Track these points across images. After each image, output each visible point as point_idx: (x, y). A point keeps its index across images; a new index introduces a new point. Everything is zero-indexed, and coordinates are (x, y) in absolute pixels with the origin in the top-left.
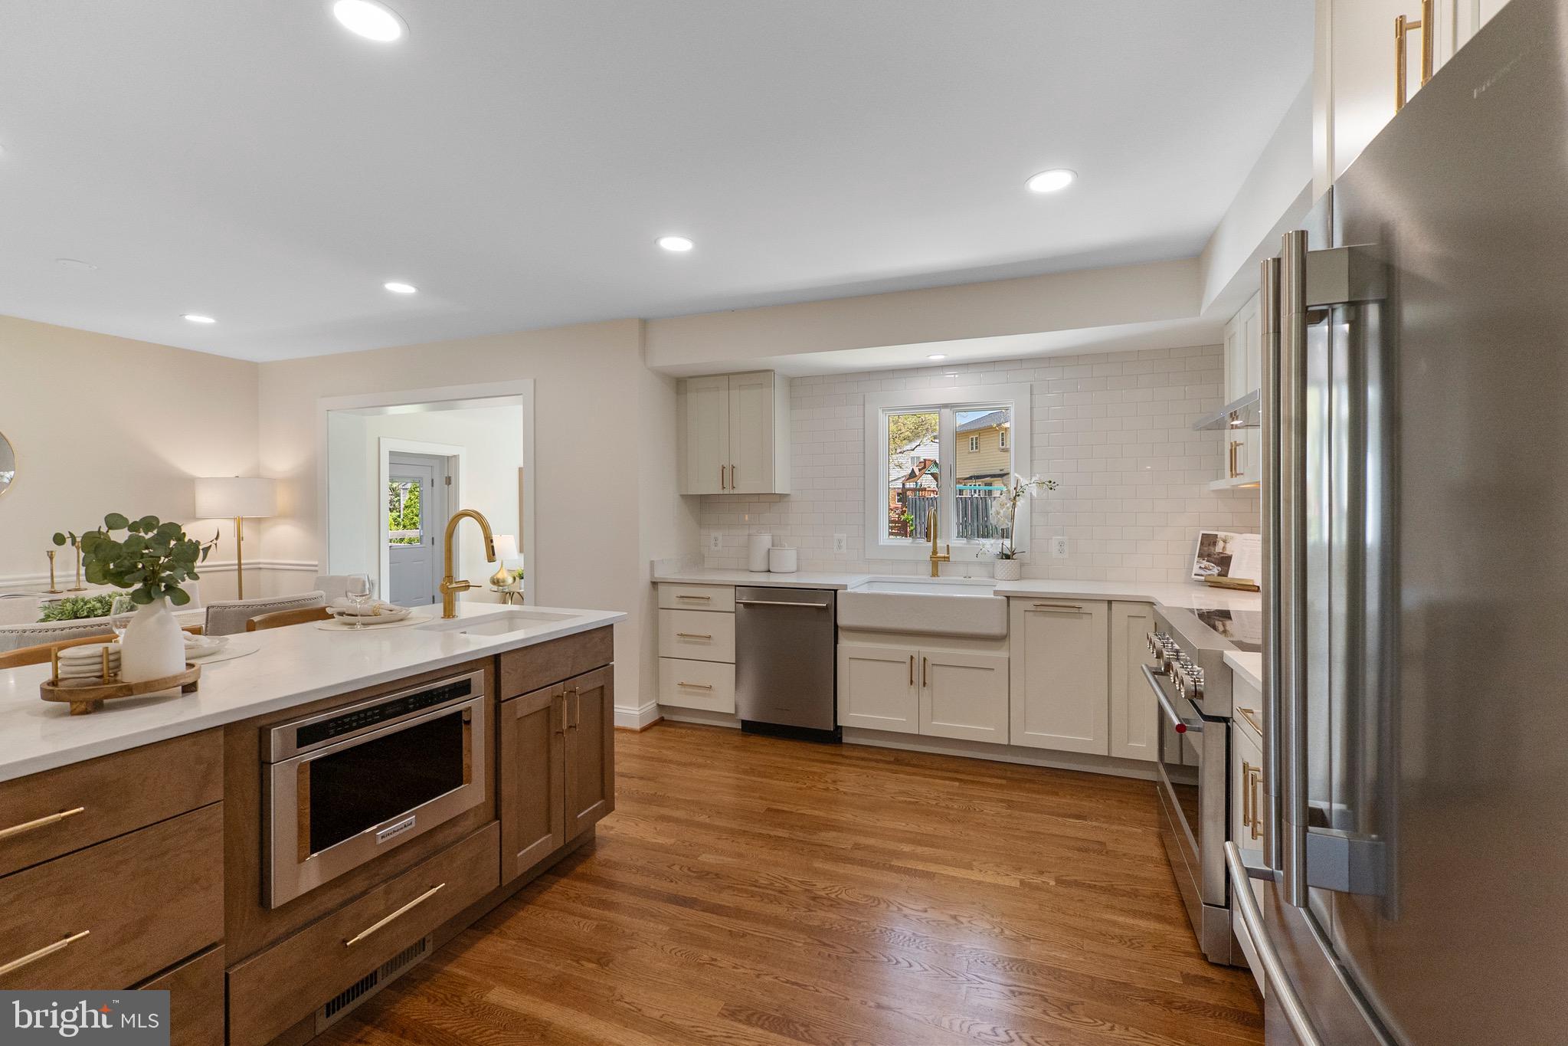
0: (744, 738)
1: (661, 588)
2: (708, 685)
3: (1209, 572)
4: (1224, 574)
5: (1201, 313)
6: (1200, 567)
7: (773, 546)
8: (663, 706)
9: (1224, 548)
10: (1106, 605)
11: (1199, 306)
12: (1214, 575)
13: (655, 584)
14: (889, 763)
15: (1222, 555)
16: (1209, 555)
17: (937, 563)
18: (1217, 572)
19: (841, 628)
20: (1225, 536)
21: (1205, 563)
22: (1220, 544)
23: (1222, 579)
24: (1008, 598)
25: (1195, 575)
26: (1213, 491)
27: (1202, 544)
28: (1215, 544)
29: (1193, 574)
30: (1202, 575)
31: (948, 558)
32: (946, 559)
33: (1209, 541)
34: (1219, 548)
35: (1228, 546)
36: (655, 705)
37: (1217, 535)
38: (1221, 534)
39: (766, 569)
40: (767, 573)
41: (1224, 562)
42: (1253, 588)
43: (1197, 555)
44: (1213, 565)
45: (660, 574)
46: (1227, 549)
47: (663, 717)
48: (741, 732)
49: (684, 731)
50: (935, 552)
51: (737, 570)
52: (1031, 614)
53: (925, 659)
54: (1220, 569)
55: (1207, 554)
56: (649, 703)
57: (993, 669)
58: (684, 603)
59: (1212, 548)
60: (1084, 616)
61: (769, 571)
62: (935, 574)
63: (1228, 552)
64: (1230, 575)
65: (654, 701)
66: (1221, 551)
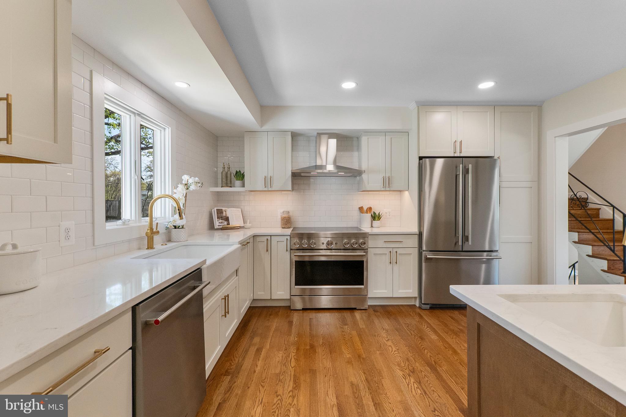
3: (223, 224)
4: (228, 224)
6: (219, 223)
9: (226, 214)
12: (225, 225)
15: (226, 217)
16: (221, 217)
18: (226, 223)
20: (225, 209)
21: (221, 221)
22: (224, 213)
23: (228, 226)
25: (218, 226)
26: (212, 191)
27: (217, 213)
28: (222, 213)
29: (217, 226)
30: (221, 226)
32: (158, 233)
33: (219, 212)
34: (224, 214)
37: (222, 209)
38: (223, 209)
41: (227, 219)
43: (217, 218)
44: (223, 221)
50: (151, 229)
54: (227, 222)
59: (222, 215)
64: (230, 224)
66: (225, 215)
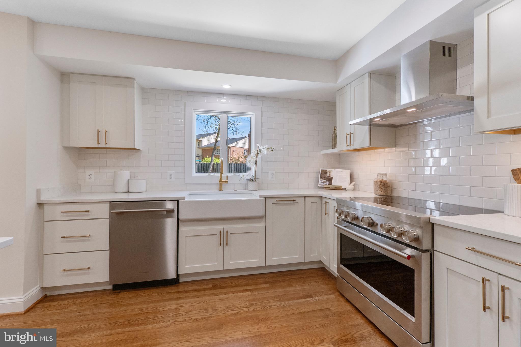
0: (115, 296)
1: (46, 207)
2: (87, 267)
3: (325, 184)
4: (330, 184)
5: (337, 83)
6: (321, 182)
7: (130, 178)
8: (46, 288)
9: (330, 175)
10: (303, 198)
11: (337, 80)
12: (327, 185)
13: (40, 205)
14: (210, 289)
15: (329, 177)
16: (324, 178)
17: (222, 184)
18: (328, 183)
19: (180, 220)
20: (330, 170)
21: (323, 181)
22: (328, 174)
23: (330, 186)
24: (265, 198)
25: (320, 185)
26: (322, 154)
27: (321, 173)
28: (326, 173)
30: (322, 185)
31: (227, 181)
32: (226, 182)
33: (324, 172)
34: (328, 175)
35: (331, 174)
36: (39, 288)
37: (326, 170)
38: (328, 170)
39: (127, 191)
40: (128, 193)
41: (330, 180)
42: (341, 189)
43: (320, 178)
44: (326, 181)
45: (44, 198)
46: (331, 175)
47: (46, 295)
48: (112, 292)
49: (66, 302)
50: (221, 179)
51: (106, 192)
52: (275, 205)
53: (227, 232)
55: (323, 177)
56: (35, 288)
57: (259, 232)
58: (67, 216)
59: (325, 175)
60: (295, 204)
61: (129, 192)
62: (221, 189)
63: (331, 176)
64: (333, 184)
65: (39, 285)
66: (329, 176)
